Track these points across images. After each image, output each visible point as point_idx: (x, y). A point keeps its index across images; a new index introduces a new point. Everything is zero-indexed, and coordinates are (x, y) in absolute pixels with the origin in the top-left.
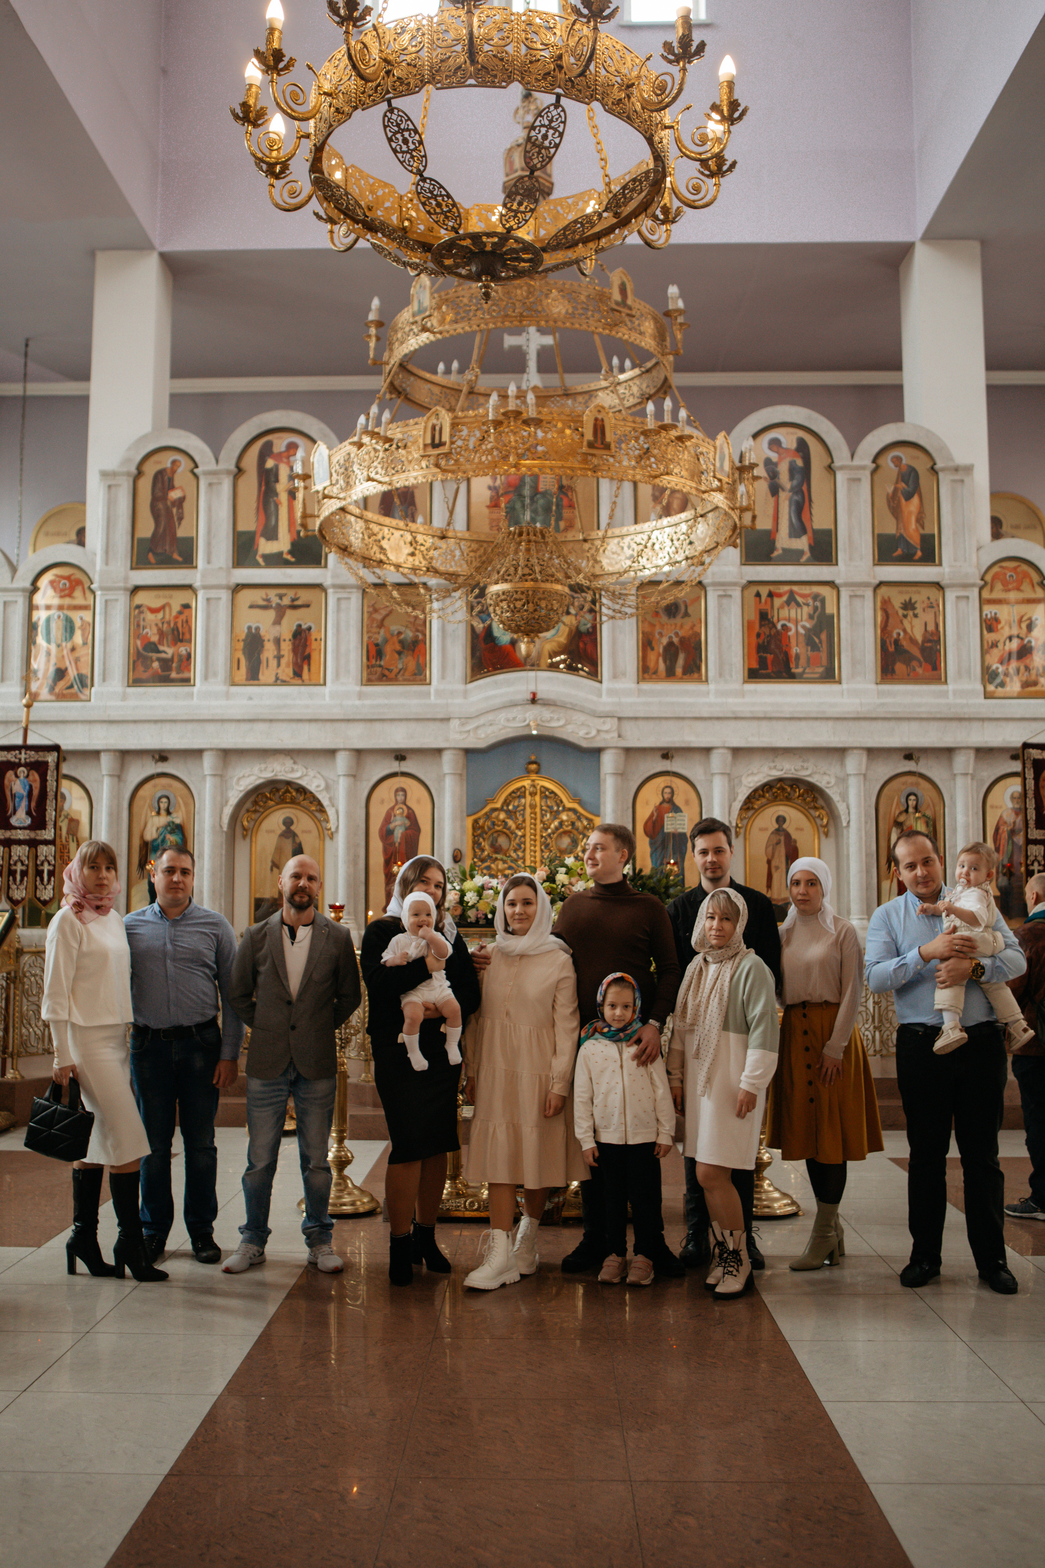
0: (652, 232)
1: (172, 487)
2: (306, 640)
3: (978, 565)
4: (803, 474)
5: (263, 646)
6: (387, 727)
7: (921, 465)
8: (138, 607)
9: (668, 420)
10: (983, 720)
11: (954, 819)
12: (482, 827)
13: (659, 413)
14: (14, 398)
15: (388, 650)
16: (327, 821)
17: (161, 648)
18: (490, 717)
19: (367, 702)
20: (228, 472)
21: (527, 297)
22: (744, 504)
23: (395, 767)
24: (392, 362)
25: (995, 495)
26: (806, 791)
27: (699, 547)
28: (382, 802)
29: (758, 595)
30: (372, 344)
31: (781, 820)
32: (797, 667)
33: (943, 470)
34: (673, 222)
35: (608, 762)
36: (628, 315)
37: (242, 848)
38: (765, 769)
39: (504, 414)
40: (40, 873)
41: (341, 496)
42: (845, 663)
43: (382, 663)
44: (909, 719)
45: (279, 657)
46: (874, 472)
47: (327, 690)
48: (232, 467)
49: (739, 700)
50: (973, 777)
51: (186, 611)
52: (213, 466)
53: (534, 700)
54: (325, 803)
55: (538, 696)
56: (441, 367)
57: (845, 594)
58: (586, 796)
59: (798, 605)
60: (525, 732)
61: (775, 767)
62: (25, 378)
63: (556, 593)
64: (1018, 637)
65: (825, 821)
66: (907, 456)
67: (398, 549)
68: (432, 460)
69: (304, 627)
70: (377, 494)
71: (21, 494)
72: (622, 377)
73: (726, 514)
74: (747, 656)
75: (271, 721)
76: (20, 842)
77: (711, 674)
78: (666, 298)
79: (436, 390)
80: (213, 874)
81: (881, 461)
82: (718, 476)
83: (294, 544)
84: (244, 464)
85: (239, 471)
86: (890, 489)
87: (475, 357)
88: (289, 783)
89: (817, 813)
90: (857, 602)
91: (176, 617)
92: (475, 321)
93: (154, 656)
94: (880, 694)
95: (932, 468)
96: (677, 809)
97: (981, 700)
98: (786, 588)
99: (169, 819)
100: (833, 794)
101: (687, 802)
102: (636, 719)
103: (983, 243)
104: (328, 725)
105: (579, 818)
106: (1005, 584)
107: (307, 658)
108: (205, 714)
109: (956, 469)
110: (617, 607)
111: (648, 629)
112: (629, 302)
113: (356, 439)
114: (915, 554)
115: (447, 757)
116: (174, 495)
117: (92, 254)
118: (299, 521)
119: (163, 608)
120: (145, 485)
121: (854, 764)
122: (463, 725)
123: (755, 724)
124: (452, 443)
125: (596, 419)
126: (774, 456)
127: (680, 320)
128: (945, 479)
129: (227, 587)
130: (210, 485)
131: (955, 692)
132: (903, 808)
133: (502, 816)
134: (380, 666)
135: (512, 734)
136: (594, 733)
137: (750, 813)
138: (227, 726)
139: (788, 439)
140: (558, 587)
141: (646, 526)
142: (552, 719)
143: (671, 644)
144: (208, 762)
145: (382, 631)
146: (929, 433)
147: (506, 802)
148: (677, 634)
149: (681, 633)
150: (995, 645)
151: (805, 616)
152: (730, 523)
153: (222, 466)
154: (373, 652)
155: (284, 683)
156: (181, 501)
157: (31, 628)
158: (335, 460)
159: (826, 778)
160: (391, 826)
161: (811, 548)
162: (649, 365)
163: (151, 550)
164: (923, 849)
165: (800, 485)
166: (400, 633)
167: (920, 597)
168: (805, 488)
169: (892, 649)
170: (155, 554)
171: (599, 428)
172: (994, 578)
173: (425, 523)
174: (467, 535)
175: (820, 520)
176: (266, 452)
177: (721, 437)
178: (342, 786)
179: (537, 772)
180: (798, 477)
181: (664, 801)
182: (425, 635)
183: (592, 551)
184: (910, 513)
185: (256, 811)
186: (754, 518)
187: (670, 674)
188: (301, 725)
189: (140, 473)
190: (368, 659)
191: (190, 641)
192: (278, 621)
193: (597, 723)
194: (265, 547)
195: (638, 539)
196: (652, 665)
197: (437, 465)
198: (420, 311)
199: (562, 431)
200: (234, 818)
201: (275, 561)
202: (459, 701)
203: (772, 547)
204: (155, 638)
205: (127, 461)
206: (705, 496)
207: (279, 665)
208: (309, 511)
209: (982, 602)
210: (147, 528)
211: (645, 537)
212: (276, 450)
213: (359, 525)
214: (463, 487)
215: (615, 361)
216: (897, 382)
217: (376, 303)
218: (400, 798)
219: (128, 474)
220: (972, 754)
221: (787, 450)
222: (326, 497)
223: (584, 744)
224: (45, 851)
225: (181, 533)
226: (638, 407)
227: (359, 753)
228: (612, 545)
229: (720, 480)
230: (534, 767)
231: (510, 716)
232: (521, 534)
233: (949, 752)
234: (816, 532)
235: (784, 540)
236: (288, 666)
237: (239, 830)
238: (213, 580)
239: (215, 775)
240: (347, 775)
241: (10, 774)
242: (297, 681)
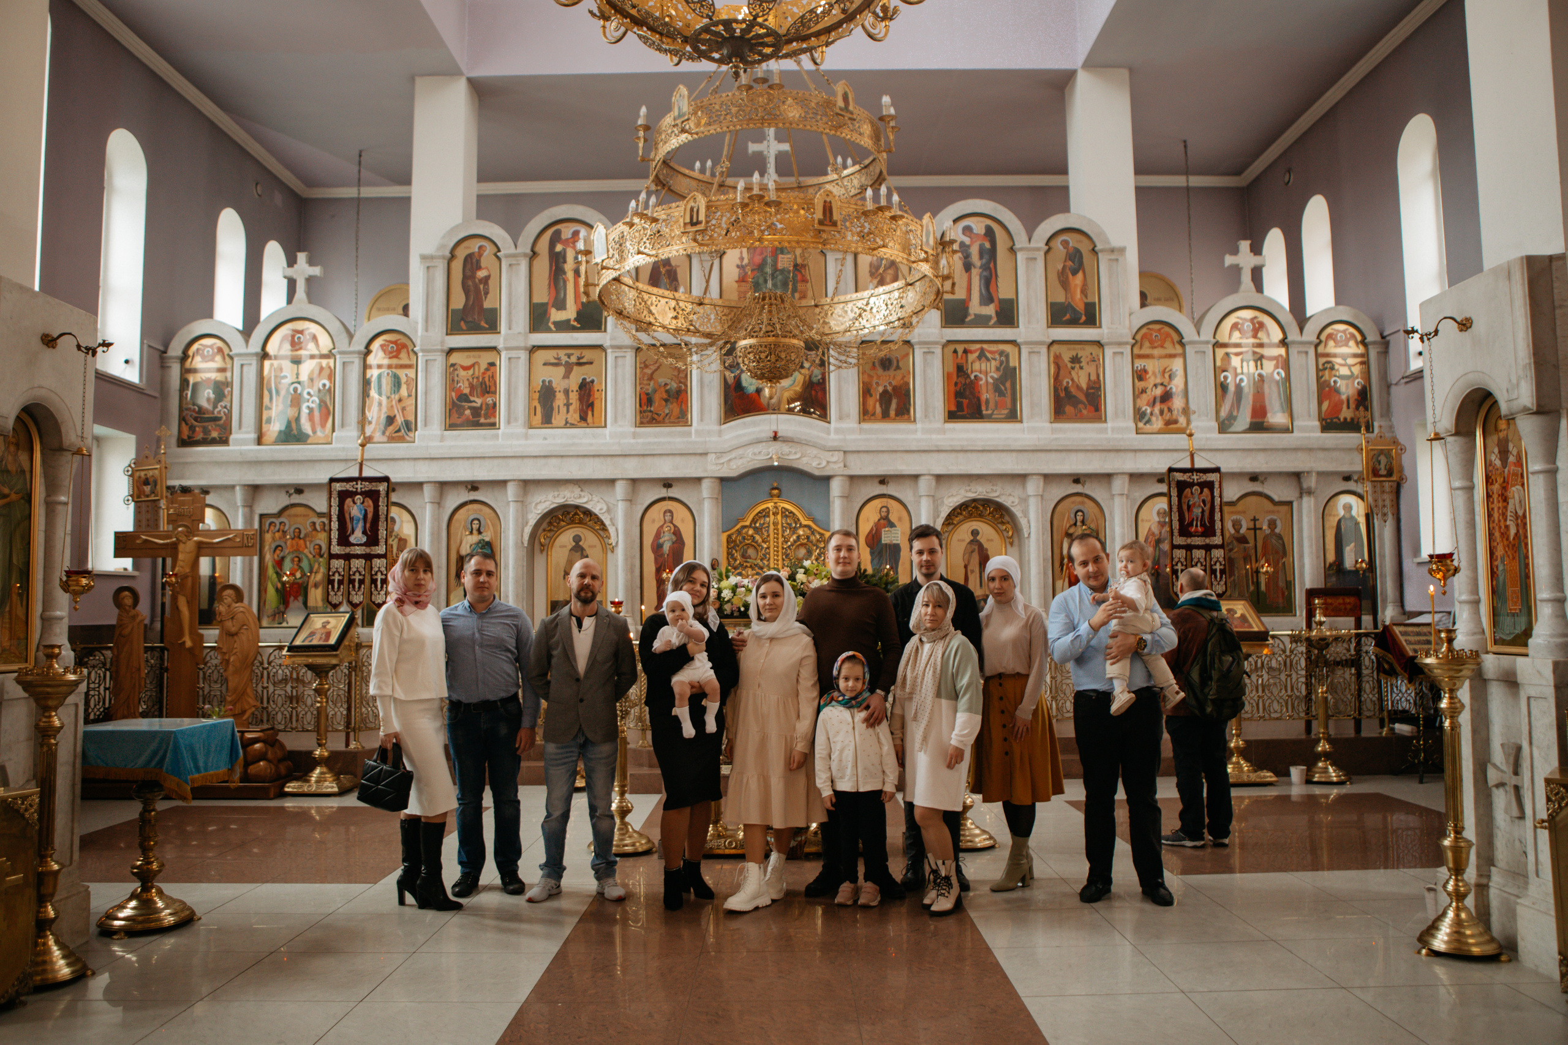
0: (874, 26)
1: (479, 268)
2: (590, 390)
3: (1130, 328)
4: (990, 255)
5: (555, 396)
6: (656, 460)
7: (1084, 247)
8: (453, 365)
9: (883, 202)
10: (1135, 451)
11: (1113, 530)
12: (735, 541)
13: (876, 197)
14: (352, 199)
15: (657, 398)
16: (609, 538)
17: (472, 399)
18: (740, 451)
19: (641, 441)
20: (525, 255)
21: (768, 104)
22: (946, 272)
23: (663, 493)
24: (658, 158)
25: (1142, 274)
26: (995, 510)
27: (909, 310)
28: (654, 521)
29: (955, 352)
30: (641, 145)
31: (975, 533)
32: (987, 409)
33: (1102, 251)
34: (891, 19)
35: (836, 487)
36: (850, 119)
37: (540, 561)
38: (962, 492)
39: (749, 198)
40: (374, 582)
41: (617, 267)
42: (1025, 406)
43: (652, 409)
44: (1076, 451)
45: (568, 405)
46: (1047, 253)
47: (607, 431)
48: (528, 251)
49: (939, 437)
50: (1128, 496)
51: (492, 368)
52: (512, 250)
53: (775, 437)
54: (607, 522)
55: (779, 434)
56: (698, 165)
57: (1025, 351)
58: (818, 514)
59: (988, 360)
60: (769, 464)
61: (970, 490)
62: (359, 183)
63: (794, 346)
64: (1162, 384)
65: (1010, 534)
66: (1072, 240)
67: (664, 313)
68: (691, 236)
69: (588, 380)
70: (646, 265)
71: (357, 275)
72: (846, 172)
73: (931, 281)
74: (947, 401)
75: (562, 456)
76: (357, 556)
77: (918, 415)
78: (880, 106)
79: (694, 183)
80: (516, 582)
81: (1052, 244)
82: (925, 248)
83: (579, 313)
84: (537, 249)
85: (534, 254)
86: (1060, 267)
87: (725, 153)
88: (577, 507)
89: (1004, 527)
90: (1035, 357)
91: (484, 373)
92: (725, 123)
93: (466, 405)
94: (1053, 431)
95: (1093, 250)
96: (892, 525)
97: (1134, 435)
98: (978, 346)
99: (480, 537)
100: (1017, 511)
101: (900, 519)
102: (858, 452)
103: (1131, 71)
104: (609, 459)
105: (813, 533)
106: (1151, 342)
107: (591, 406)
108: (509, 452)
109: (1112, 250)
110: (843, 358)
111: (867, 380)
112: (851, 108)
113: (628, 220)
114: (1080, 318)
115: (706, 485)
116: (481, 274)
117: (412, 79)
118: (582, 290)
119: (473, 365)
120: (458, 266)
121: (1033, 487)
122: (718, 458)
123: (953, 455)
124: (707, 222)
125: (825, 202)
126: (967, 240)
127: (892, 124)
128: (1103, 259)
129: (526, 349)
130: (510, 265)
131: (1113, 430)
132: (1072, 522)
133: (751, 532)
134: (650, 411)
135: (758, 465)
136: (824, 464)
137: (951, 527)
138: (526, 461)
139: (978, 226)
140: (795, 341)
141: (866, 294)
142: (790, 453)
143: (885, 392)
144: (511, 490)
145: (652, 383)
146: (1090, 221)
147: (754, 521)
148: (890, 383)
149: (894, 383)
150: (1144, 391)
151: (993, 369)
152: (934, 289)
153: (520, 250)
154: (644, 398)
155: (573, 426)
156: (487, 279)
157: (366, 383)
158: (611, 238)
159: (1011, 499)
160: (661, 541)
161: (997, 313)
162: (867, 162)
163: (462, 319)
164: (1094, 549)
165: (988, 263)
166: (666, 384)
167: (1084, 353)
168: (992, 265)
169: (1062, 394)
170: (466, 322)
171: (828, 209)
172: (1142, 338)
173: (685, 293)
174: (720, 302)
175: (1004, 291)
176: (556, 238)
177: (927, 217)
178: (621, 508)
179: (778, 496)
180: (986, 257)
181: (882, 518)
182: (686, 386)
183: (822, 315)
184: (1076, 285)
185: (550, 530)
186: (953, 284)
187: (885, 416)
188: (586, 460)
189: (453, 256)
190: (640, 405)
191: (495, 393)
192: (566, 376)
193: (827, 456)
194: (556, 316)
195: (860, 304)
196: (870, 408)
197: (695, 240)
198: (680, 116)
199: (797, 212)
200: (533, 535)
201: (564, 326)
202: (715, 439)
203: (965, 312)
204: (467, 391)
205: (442, 247)
206: (914, 265)
207: (568, 411)
208: (590, 281)
209: (1134, 357)
210: (459, 301)
211: (865, 302)
212: (563, 237)
213: (632, 294)
214: (716, 262)
215: (839, 159)
216: (1063, 184)
217: (643, 110)
218: (668, 518)
219: (443, 257)
220: (1127, 478)
221: (977, 235)
222: (603, 268)
223: (817, 473)
224: (378, 563)
225: (487, 305)
226: (859, 197)
227: (634, 481)
228: (838, 309)
229: (926, 252)
230: (776, 492)
231: (756, 451)
232: (764, 299)
233: (1108, 477)
234: (1003, 302)
235: (976, 308)
236: (575, 412)
237: (537, 546)
238: (513, 343)
239: (516, 501)
240: (624, 500)
241: (349, 501)
242: (583, 424)
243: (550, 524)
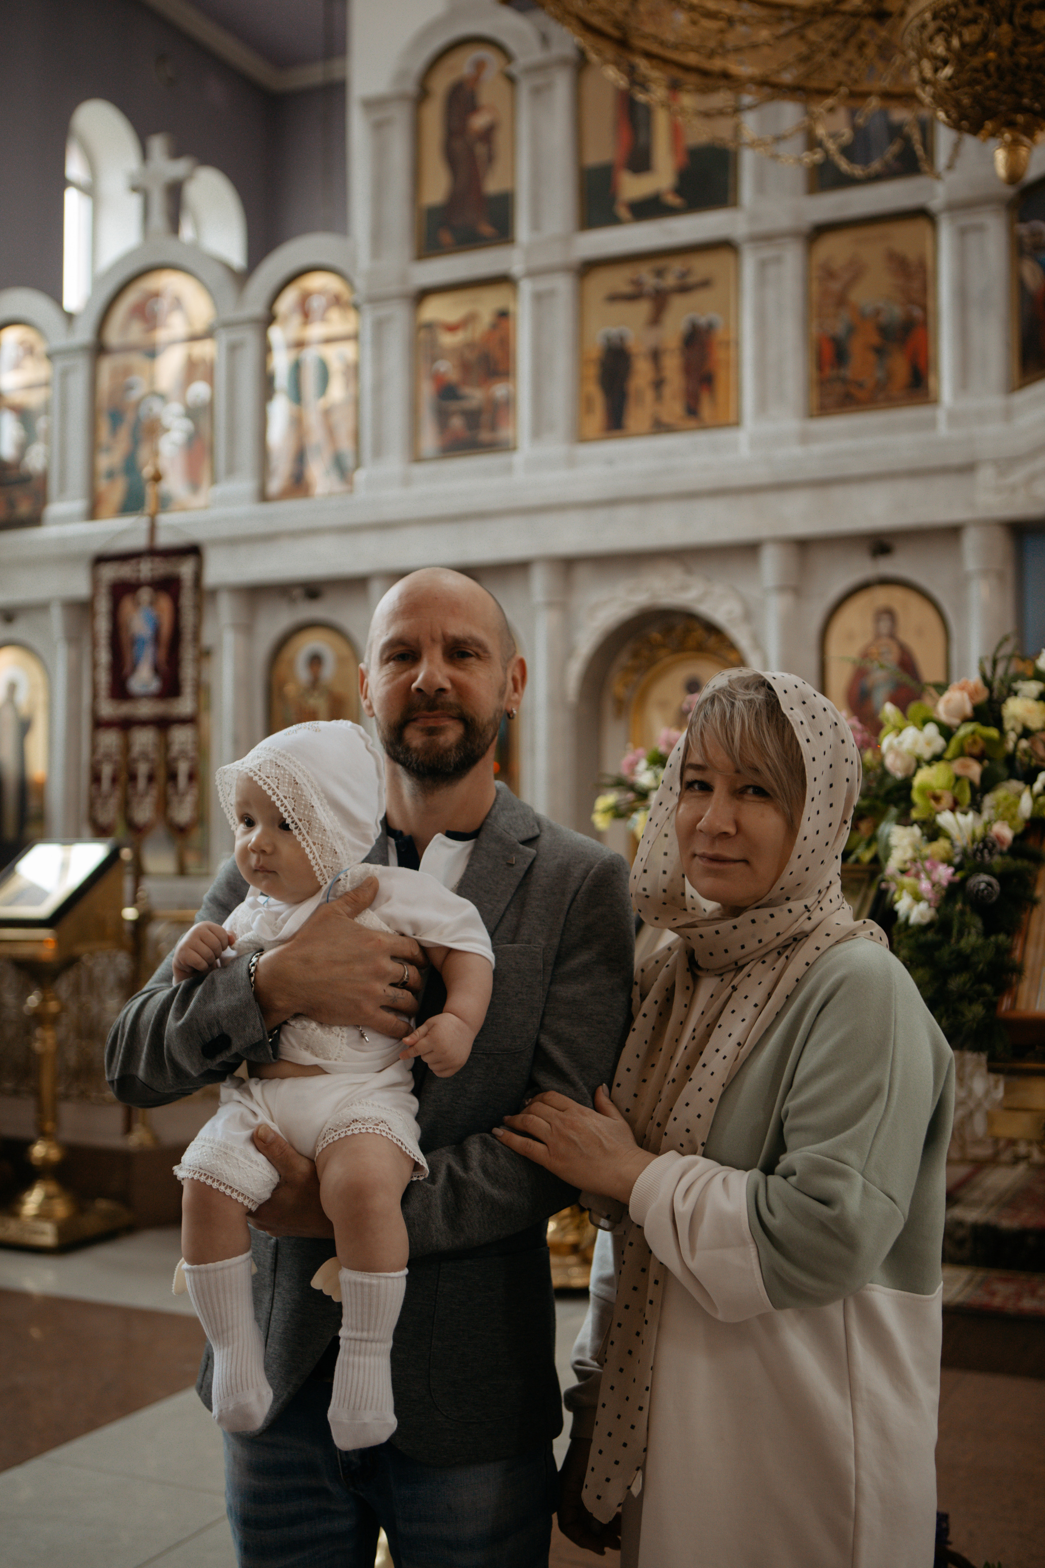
1: (475, 109)
2: (705, 348)
5: (631, 368)
8: (427, 324)
15: (857, 346)
17: (465, 392)
19: (817, 449)
20: (564, 64)
23: (872, 567)
28: (850, 637)
37: (614, 736)
40: (172, 776)
43: (848, 372)
45: (658, 384)
47: (744, 435)
48: (570, 51)
51: (503, 324)
52: (538, 56)
54: (743, 643)
69: (702, 324)
75: (645, 500)
76: (143, 723)
83: (682, 175)
88: (685, 612)
91: (489, 336)
93: (453, 405)
107: (708, 380)
108: (533, 498)
115: (971, 541)
116: (479, 122)
119: (467, 321)
122: (1003, 473)
129: (570, 269)
130: (535, 89)
134: (844, 381)
138: (572, 516)
144: (539, 582)
145: (845, 312)
153: (553, 55)
156: (489, 132)
157: (267, 382)
163: (445, 224)
166: (878, 312)
170: (453, 229)
178: (773, 610)
182: (924, 308)
185: (634, 666)
188: (697, 504)
189: (424, 90)
190: (819, 368)
191: (508, 374)
192: (656, 320)
194: (632, 187)
200: (596, 681)
202: (995, 428)
204: (456, 375)
205: (404, 73)
210: (438, 187)
218: (885, 626)
219: (407, 97)
224: (181, 736)
225: (493, 185)
227: (804, 545)
236: (675, 397)
237: (609, 708)
238: (542, 260)
239: (550, 605)
240: (782, 589)
241: (127, 605)
242: (692, 423)
243: (636, 655)
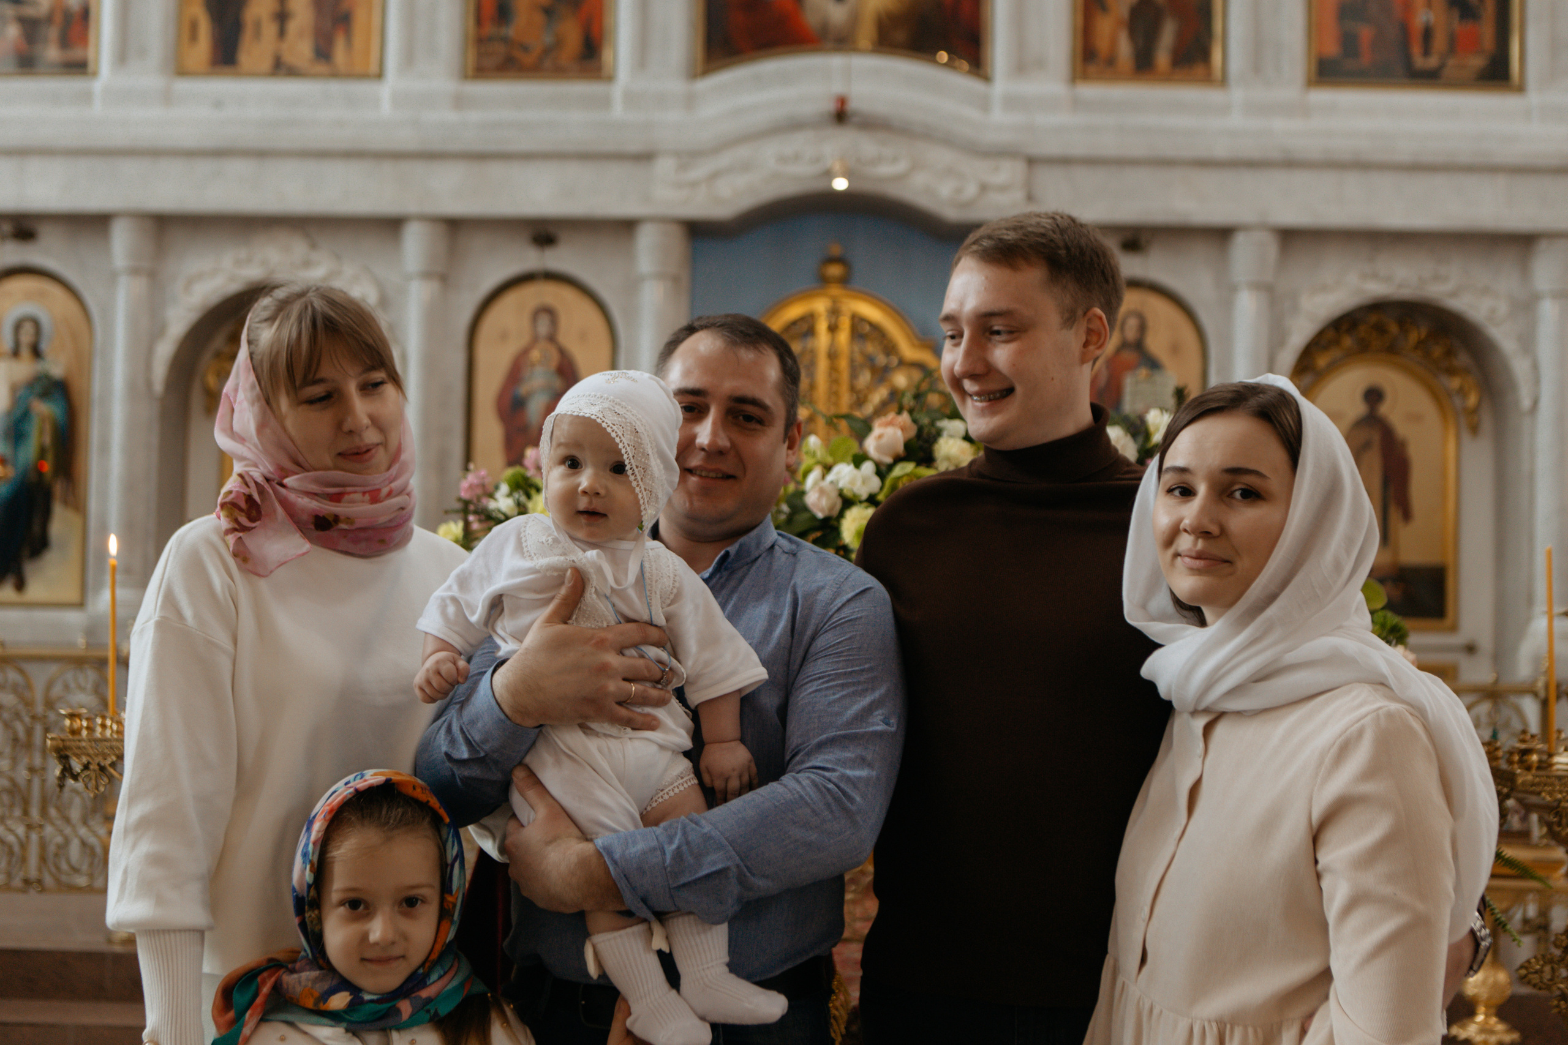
6: (517, 172)
18: (743, 152)
19: (474, 116)
23: (531, 259)
26: (1434, 332)
28: (504, 336)
31: (1374, 396)
32: (1427, 52)
38: (1353, 278)
42: (1533, 47)
43: (511, 31)
45: (282, 18)
47: (386, 90)
49: (1296, 124)
53: (841, 116)
55: (853, 105)
60: (821, 186)
61: (1375, 276)
65: (1472, 400)
74: (1313, 29)
75: (261, 154)
77: (1234, 67)
80: (130, 487)
89: (1455, 383)
96: (1154, 365)
99: (38, 366)
100: (1502, 334)
101: (1175, 349)
102: (1065, 161)
104: (387, 167)
107: (344, 20)
108: (118, 137)
115: (647, 239)
121: (1551, 269)
122: (683, 168)
123: (1331, 176)
134: (505, 40)
135: (788, 188)
136: (971, 190)
137: (1308, 380)
138: (163, 164)
142: (878, 160)
143: (1147, 3)
144: (122, 242)
154: (491, 6)
155: (293, 72)
159: (1487, 301)
160: (523, 390)
178: (418, 295)
179: (844, 281)
181: (1126, 345)
187: (1143, 65)
188: (325, 166)
190: (479, 21)
193: (979, 170)
196: (1102, 43)
200: (181, 367)
202: (675, 115)
207: (282, 33)
218: (543, 327)
223: (952, 214)
227: (454, 226)
230: (835, 270)
231: (787, 150)
236: (301, 35)
237: (198, 401)
239: (135, 271)
240: (427, 275)
242: (321, 68)
